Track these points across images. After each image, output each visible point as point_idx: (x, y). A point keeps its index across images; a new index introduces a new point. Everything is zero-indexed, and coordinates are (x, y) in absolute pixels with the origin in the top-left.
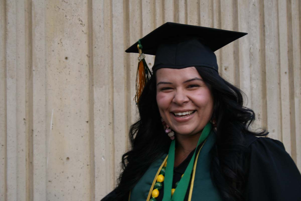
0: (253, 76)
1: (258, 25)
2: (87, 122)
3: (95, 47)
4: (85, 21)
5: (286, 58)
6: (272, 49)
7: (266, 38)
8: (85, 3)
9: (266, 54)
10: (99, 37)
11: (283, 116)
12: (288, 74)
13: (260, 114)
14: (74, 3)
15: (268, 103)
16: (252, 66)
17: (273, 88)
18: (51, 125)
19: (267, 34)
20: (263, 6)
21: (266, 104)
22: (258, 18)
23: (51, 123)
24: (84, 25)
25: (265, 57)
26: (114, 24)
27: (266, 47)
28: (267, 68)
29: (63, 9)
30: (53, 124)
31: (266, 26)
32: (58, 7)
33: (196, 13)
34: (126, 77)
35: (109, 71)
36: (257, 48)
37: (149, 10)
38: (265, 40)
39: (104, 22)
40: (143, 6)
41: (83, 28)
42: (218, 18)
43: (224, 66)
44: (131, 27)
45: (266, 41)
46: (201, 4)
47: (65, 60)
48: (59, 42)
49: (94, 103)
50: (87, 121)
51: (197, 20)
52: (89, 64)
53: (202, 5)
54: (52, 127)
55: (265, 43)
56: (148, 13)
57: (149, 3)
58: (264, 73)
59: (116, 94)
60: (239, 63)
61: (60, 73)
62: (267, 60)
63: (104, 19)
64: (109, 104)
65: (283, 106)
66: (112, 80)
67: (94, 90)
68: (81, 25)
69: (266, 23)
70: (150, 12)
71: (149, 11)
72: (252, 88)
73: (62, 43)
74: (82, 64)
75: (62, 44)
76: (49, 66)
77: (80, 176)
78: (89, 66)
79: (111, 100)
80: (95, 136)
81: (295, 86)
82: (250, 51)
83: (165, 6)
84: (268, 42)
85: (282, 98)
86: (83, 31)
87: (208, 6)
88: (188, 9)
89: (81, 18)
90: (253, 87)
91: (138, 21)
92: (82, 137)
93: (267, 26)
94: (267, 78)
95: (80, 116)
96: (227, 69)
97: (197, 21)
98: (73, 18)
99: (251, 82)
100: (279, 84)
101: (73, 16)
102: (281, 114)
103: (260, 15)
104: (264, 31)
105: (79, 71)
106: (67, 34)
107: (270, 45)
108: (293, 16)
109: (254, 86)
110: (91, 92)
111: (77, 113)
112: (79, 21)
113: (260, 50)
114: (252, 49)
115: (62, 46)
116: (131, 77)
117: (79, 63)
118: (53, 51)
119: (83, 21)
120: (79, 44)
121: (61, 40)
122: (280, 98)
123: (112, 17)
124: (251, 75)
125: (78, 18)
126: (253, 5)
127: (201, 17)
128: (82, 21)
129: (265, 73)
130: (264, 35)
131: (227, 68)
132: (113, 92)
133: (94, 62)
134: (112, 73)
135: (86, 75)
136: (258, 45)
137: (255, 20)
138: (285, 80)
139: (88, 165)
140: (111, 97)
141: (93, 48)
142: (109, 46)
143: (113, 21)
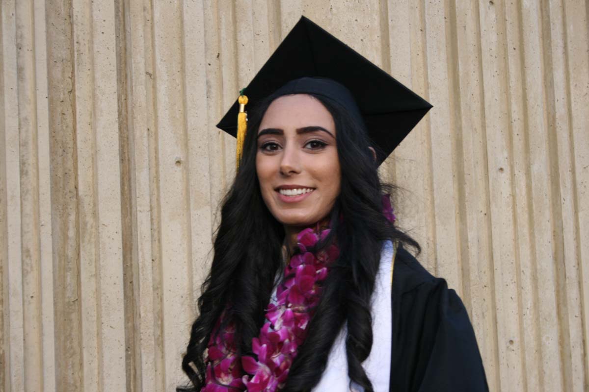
34: (457, 197)
35: (426, 187)
37: (495, 70)
40: (484, 64)
44: (462, 104)
57: (496, 57)
59: (439, 228)
64: (429, 247)
66: (433, 202)
71: (496, 72)
79: (432, 239)
83: (526, 61)
88: (571, 63)
91: (477, 92)
116: (467, 194)
123: (428, 88)
132: (434, 225)
134: (432, 190)
140: (430, 234)
142: (424, 141)
143: (430, 95)
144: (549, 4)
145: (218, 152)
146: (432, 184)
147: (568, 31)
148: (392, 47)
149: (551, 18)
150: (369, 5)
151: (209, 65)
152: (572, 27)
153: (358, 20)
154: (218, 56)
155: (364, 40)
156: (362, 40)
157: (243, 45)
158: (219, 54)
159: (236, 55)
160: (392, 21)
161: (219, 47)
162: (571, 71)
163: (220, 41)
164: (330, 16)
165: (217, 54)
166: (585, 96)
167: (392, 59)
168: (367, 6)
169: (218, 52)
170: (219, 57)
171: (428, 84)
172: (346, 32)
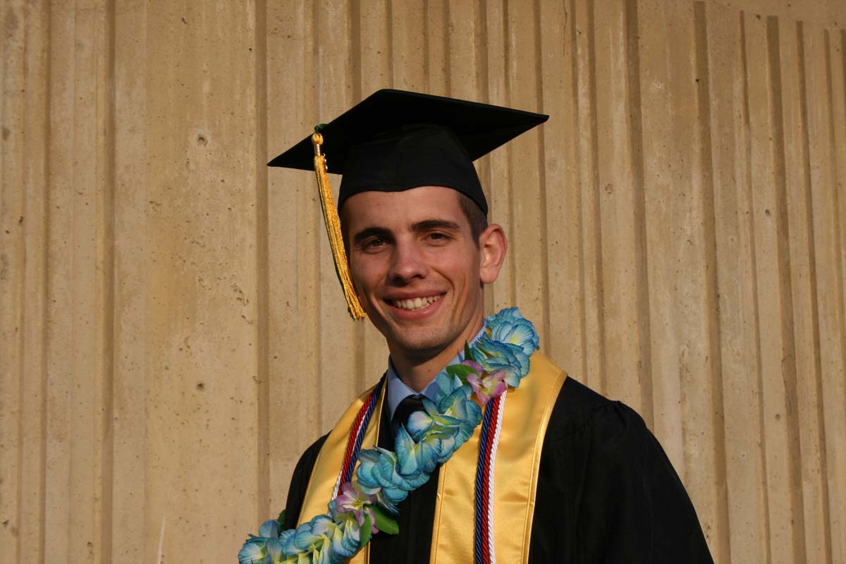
0: (691, 426)
1: (703, 294)
3: (276, 357)
4: (250, 291)
5: (780, 379)
6: (738, 354)
7: (722, 328)
8: (251, 246)
9: (723, 369)
10: (285, 330)
11: (773, 532)
12: (783, 420)
13: (710, 524)
14: (222, 248)
15: (731, 496)
16: (687, 399)
17: (743, 456)
18: (159, 559)
19: (725, 316)
20: (715, 245)
21: (726, 498)
22: (702, 278)
23: (160, 553)
24: (247, 301)
25: (721, 375)
26: (323, 298)
27: (723, 350)
28: (727, 405)
29: (193, 263)
30: (163, 556)
31: (721, 296)
32: (180, 258)
33: (537, 266)
35: (311, 418)
36: (699, 354)
38: (719, 332)
39: (297, 294)
41: (244, 308)
42: (595, 277)
45: (723, 336)
46: (549, 243)
47: (196, 392)
48: (183, 346)
49: (270, 500)
51: (540, 285)
52: (258, 399)
53: (553, 245)
54: (162, 562)
55: (719, 340)
58: (719, 418)
60: (651, 391)
61: (183, 424)
62: (726, 384)
63: (297, 286)
65: (770, 504)
67: (272, 467)
68: (239, 302)
69: (723, 290)
72: (686, 456)
73: (189, 347)
74: (241, 402)
75: (189, 350)
76: (156, 407)
78: (260, 404)
81: (802, 452)
82: (680, 360)
84: (729, 338)
85: (769, 483)
86: (243, 316)
87: (569, 247)
89: (239, 285)
90: (691, 455)
93: (726, 297)
94: (727, 431)
95: (234, 535)
97: (541, 287)
98: (218, 285)
99: (684, 442)
100: (762, 445)
101: (219, 279)
102: (767, 525)
103: (707, 267)
104: (718, 309)
105: (233, 419)
106: (202, 324)
107: (735, 346)
108: (792, 270)
109: (694, 451)
110: (264, 472)
111: (225, 527)
112: (235, 290)
113: (707, 357)
114: (686, 355)
115: (191, 354)
117: (232, 398)
118: (167, 368)
119: (244, 291)
120: (234, 350)
121: (187, 339)
122: (765, 483)
123: (320, 280)
124: (684, 423)
125: (233, 284)
126: (689, 243)
127: (551, 275)
128: (241, 292)
129: (723, 417)
130: (718, 319)
133: (271, 395)
135: (252, 429)
136: (702, 346)
137: (693, 281)
138: (778, 435)
141: (270, 359)
142: (312, 353)
143: (322, 289)
144: (490, 174)
145: (13, 357)
146: (320, 414)
147: (515, 212)
148: (271, 221)
149: (492, 193)
150: (242, 162)
151: (8, 232)
152: (520, 207)
153: (226, 181)
154: (21, 221)
155: (233, 209)
156: (229, 209)
157: (58, 207)
158: (22, 218)
159: (47, 221)
160: (273, 184)
161: (24, 208)
162: (517, 266)
163: (24, 199)
164: (185, 174)
165: (19, 218)
166: (535, 301)
167: (270, 238)
168: (239, 162)
169: (21, 215)
170: (23, 222)
171: (320, 274)
172: (208, 197)
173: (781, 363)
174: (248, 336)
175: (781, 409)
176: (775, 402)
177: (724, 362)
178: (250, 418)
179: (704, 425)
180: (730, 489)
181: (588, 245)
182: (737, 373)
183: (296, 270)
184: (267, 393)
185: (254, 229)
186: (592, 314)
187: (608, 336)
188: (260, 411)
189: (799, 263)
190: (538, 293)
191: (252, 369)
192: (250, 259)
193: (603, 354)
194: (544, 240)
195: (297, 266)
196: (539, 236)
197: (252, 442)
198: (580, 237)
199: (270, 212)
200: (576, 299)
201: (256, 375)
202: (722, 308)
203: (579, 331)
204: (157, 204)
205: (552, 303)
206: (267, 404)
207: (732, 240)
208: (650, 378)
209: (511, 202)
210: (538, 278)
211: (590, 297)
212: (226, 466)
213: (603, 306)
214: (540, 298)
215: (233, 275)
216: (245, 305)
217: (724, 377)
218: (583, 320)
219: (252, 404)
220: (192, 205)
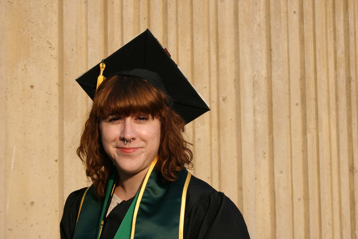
0: (258, 108)
1: (264, 49)
2: (56, 161)
3: (67, 74)
4: (55, 43)
5: (298, 88)
6: (280, 76)
7: (273, 64)
8: (55, 23)
9: (273, 82)
10: (71, 62)
11: (294, 155)
12: (300, 106)
13: (265, 151)
14: (42, 24)
15: (275, 139)
16: (256, 96)
17: (281, 121)
18: (13, 165)
19: (274, 59)
20: (270, 27)
21: (273, 140)
22: (264, 41)
23: (13, 162)
24: (54, 48)
25: (271, 85)
27: (273, 74)
28: (274, 99)
29: (28, 30)
30: (14, 163)
31: (272, 50)
32: (22, 28)
33: (188, 35)
36: (262, 76)
38: (271, 66)
39: (77, 46)
41: (53, 52)
42: (215, 40)
43: (222, 97)
45: (273, 68)
46: (194, 24)
47: (29, 88)
48: (24, 68)
49: (64, 139)
50: (56, 159)
52: (59, 93)
53: (196, 25)
54: (14, 166)
55: (271, 69)
56: (130, 35)
58: (270, 105)
60: (240, 92)
61: (24, 104)
62: (274, 89)
63: (77, 42)
65: (293, 143)
67: (65, 123)
68: (50, 49)
69: (273, 47)
70: (133, 34)
72: (255, 122)
73: (26, 69)
74: (51, 94)
75: (26, 70)
76: (11, 96)
77: (46, 223)
78: (59, 95)
80: (65, 177)
81: (307, 120)
82: (253, 78)
84: (275, 69)
85: (292, 134)
86: (52, 55)
87: (203, 26)
89: (50, 41)
90: (257, 121)
92: (50, 178)
93: (275, 50)
94: (274, 111)
95: (48, 154)
96: (226, 100)
97: (190, 44)
98: (40, 40)
99: (254, 115)
100: (289, 117)
101: (40, 38)
102: (291, 152)
103: (267, 37)
104: (271, 56)
105: (47, 102)
106: (32, 58)
107: (278, 72)
108: (305, 39)
109: (259, 118)
110: (61, 126)
111: (43, 151)
112: (48, 43)
113: (266, 78)
114: (256, 76)
115: (27, 72)
117: (47, 92)
118: (16, 78)
119: (53, 44)
120: (47, 71)
121: (25, 65)
122: (290, 134)
124: (254, 107)
125: (47, 40)
126: (258, 26)
127: (195, 39)
128: (51, 44)
129: (272, 104)
130: (271, 60)
131: (226, 98)
133: (64, 91)
135: (56, 106)
136: (264, 73)
137: (260, 43)
138: (297, 112)
139: (56, 211)
141: (64, 75)
173: (299, 81)
174: (54, 65)
175: (298, 101)
176: (296, 97)
177: (273, 80)
178: (55, 102)
179: (263, 107)
180: (274, 136)
181: (212, 26)
182: (279, 84)
183: (77, 35)
184: (63, 90)
185: (57, 15)
186: (213, 57)
187: (220, 67)
188: (59, 98)
189: (309, 35)
190: (188, 47)
191: (56, 80)
192: (55, 29)
193: (218, 75)
194: (192, 23)
195: (77, 33)
196: (189, 21)
197: (56, 113)
198: (209, 22)
199: (64, 7)
200: (206, 50)
201: (58, 82)
202: (273, 56)
203: (207, 64)
204: (11, 3)
205: (195, 52)
206: (63, 95)
207: (278, 24)
208: (239, 86)
209: (177, 6)
210: (189, 40)
211: (213, 50)
212: (44, 123)
213: (219, 53)
214: (190, 49)
215: (47, 36)
216: (53, 50)
217: (273, 86)
218: (210, 60)
219: (56, 95)
220: (28, 3)
